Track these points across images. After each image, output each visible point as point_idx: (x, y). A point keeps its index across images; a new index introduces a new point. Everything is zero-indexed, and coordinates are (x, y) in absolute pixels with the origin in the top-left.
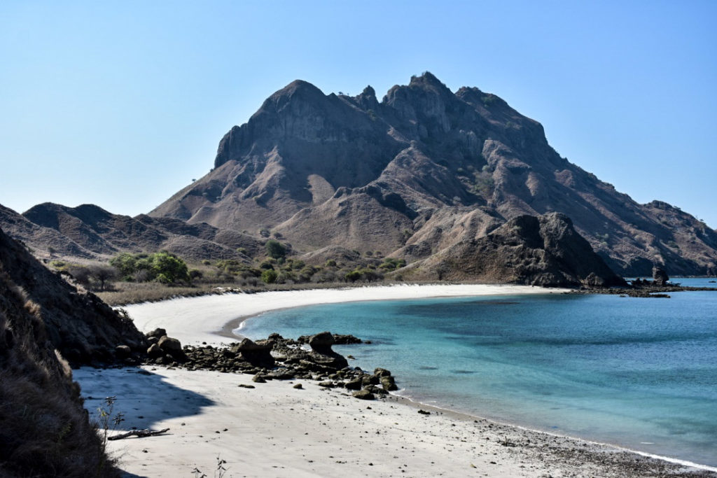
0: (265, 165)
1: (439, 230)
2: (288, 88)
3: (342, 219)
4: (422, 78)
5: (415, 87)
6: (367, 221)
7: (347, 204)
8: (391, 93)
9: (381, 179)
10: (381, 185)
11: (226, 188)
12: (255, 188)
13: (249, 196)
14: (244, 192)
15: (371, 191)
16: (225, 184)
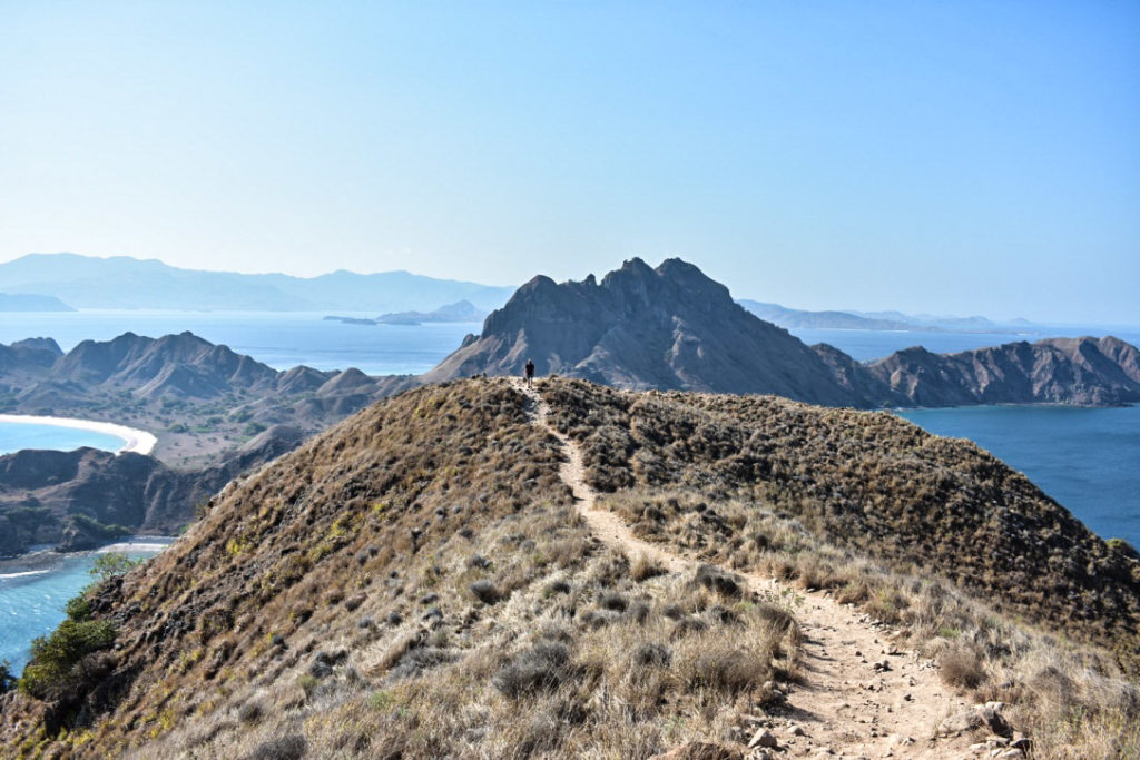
0: (515, 341)
4: (631, 263)
5: (625, 271)
8: (608, 276)
9: (591, 358)
10: (591, 364)
11: (489, 359)
12: (509, 360)
13: (504, 366)
14: (501, 362)
15: (583, 369)
16: (488, 355)
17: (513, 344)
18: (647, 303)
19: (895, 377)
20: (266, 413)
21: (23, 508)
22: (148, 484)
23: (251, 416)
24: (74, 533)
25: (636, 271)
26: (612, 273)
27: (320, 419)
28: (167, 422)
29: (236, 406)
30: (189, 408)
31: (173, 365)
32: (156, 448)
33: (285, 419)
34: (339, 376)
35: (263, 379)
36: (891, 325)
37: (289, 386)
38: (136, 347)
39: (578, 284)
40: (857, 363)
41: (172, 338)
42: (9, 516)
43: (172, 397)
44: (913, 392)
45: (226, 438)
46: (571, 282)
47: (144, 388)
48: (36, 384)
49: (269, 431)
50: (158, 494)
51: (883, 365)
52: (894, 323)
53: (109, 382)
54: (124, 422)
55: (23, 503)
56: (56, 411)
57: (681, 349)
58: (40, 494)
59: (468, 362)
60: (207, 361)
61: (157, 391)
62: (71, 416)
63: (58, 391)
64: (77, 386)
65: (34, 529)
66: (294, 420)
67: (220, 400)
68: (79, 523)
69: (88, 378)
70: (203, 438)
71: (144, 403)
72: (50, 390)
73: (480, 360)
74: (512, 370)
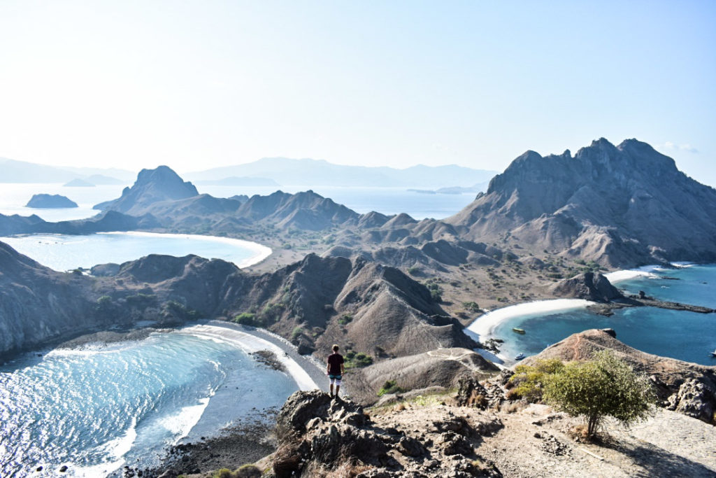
0: (511, 195)
1: (587, 241)
2: (524, 155)
3: (543, 230)
4: (598, 142)
5: (593, 147)
6: (555, 232)
7: (546, 222)
8: (580, 151)
9: (566, 208)
10: (564, 212)
11: (492, 207)
12: (505, 208)
13: (502, 212)
14: (500, 210)
15: (559, 215)
16: (491, 205)
17: (509, 197)
18: (610, 170)
20: (343, 239)
21: (140, 294)
22: (225, 282)
25: (601, 147)
26: (583, 149)
28: (284, 243)
29: (329, 234)
30: (302, 235)
31: (298, 209)
32: (268, 258)
34: (395, 218)
35: (350, 219)
37: (364, 224)
38: (283, 198)
39: (558, 156)
41: (302, 194)
43: (294, 228)
46: (553, 156)
47: (281, 222)
48: (222, 219)
53: (265, 219)
59: (477, 209)
60: (319, 207)
64: (246, 221)
65: (143, 309)
66: (359, 244)
68: (172, 307)
69: (254, 217)
70: (299, 253)
72: (230, 222)
73: (485, 209)
74: (507, 216)
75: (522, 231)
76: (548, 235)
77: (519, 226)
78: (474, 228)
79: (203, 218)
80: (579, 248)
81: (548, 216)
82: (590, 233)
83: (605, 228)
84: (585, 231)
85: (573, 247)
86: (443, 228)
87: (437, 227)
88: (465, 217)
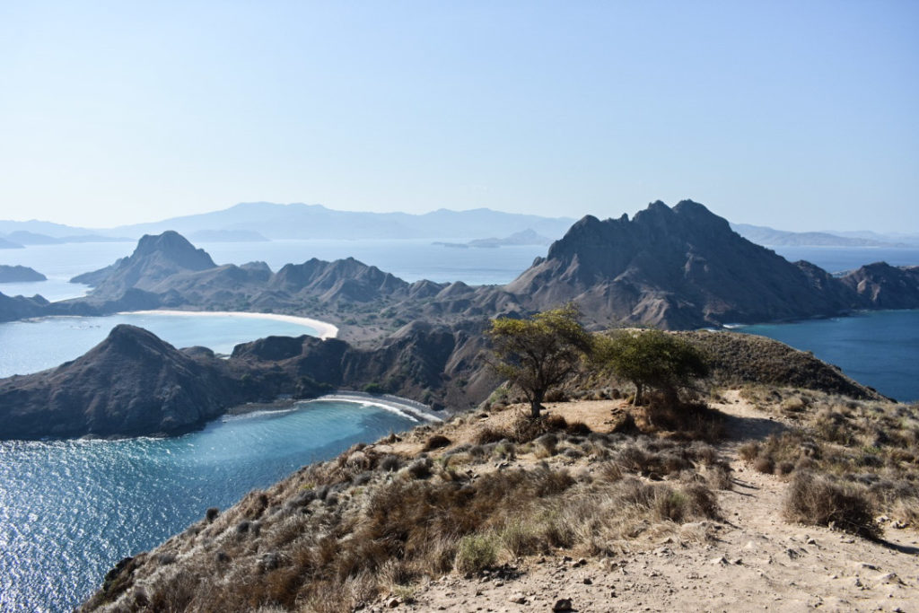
0: (571, 262)
1: (646, 307)
2: (583, 220)
3: (605, 297)
4: (654, 205)
5: (650, 211)
6: (616, 298)
7: (607, 289)
8: (637, 215)
9: (625, 274)
10: (624, 278)
11: (553, 274)
12: (567, 275)
13: (563, 279)
14: (562, 277)
15: (619, 282)
16: (552, 272)
17: (569, 263)
18: (667, 233)
19: (861, 286)
20: (405, 312)
21: (272, 372)
22: (343, 359)
23: (395, 314)
24: (302, 387)
25: (657, 210)
26: (640, 212)
27: (440, 316)
28: (342, 318)
29: (384, 307)
30: (355, 308)
31: (343, 280)
32: (339, 334)
33: (417, 316)
34: (450, 287)
35: (400, 289)
36: (864, 242)
37: (417, 294)
38: (319, 267)
39: (616, 220)
40: (830, 275)
41: (341, 262)
42: (266, 376)
43: (343, 301)
44: (875, 297)
45: (381, 329)
46: (611, 220)
47: (325, 295)
48: (260, 293)
49: (410, 324)
50: (349, 364)
51: (852, 276)
52: (866, 240)
53: (303, 291)
54: (316, 317)
55: (271, 369)
56: (274, 310)
57: (692, 266)
58: (281, 363)
59: (538, 277)
60: (364, 277)
61: (334, 297)
62: (284, 313)
63: (274, 297)
64: (284, 293)
65: (279, 385)
66: (423, 317)
67: (373, 303)
68: (305, 381)
69: (291, 289)
70: (367, 328)
71: (326, 305)
72: (269, 297)
73: (546, 276)
74: (569, 283)
75: (584, 299)
76: (610, 302)
77: (581, 293)
78: (537, 296)
79: (235, 292)
80: (640, 314)
81: (609, 283)
82: (649, 299)
83: (663, 292)
84: (644, 297)
85: (634, 313)
86: (506, 297)
87: (500, 297)
88: (526, 284)
